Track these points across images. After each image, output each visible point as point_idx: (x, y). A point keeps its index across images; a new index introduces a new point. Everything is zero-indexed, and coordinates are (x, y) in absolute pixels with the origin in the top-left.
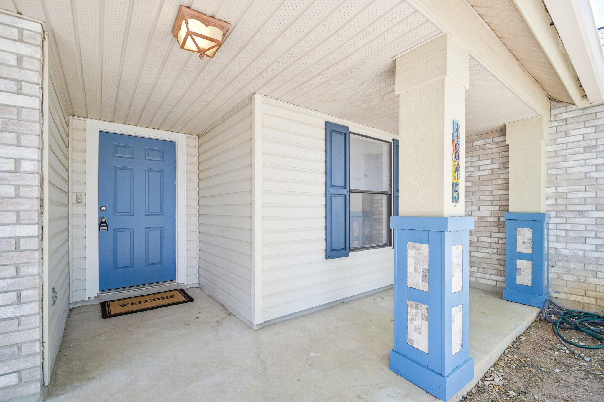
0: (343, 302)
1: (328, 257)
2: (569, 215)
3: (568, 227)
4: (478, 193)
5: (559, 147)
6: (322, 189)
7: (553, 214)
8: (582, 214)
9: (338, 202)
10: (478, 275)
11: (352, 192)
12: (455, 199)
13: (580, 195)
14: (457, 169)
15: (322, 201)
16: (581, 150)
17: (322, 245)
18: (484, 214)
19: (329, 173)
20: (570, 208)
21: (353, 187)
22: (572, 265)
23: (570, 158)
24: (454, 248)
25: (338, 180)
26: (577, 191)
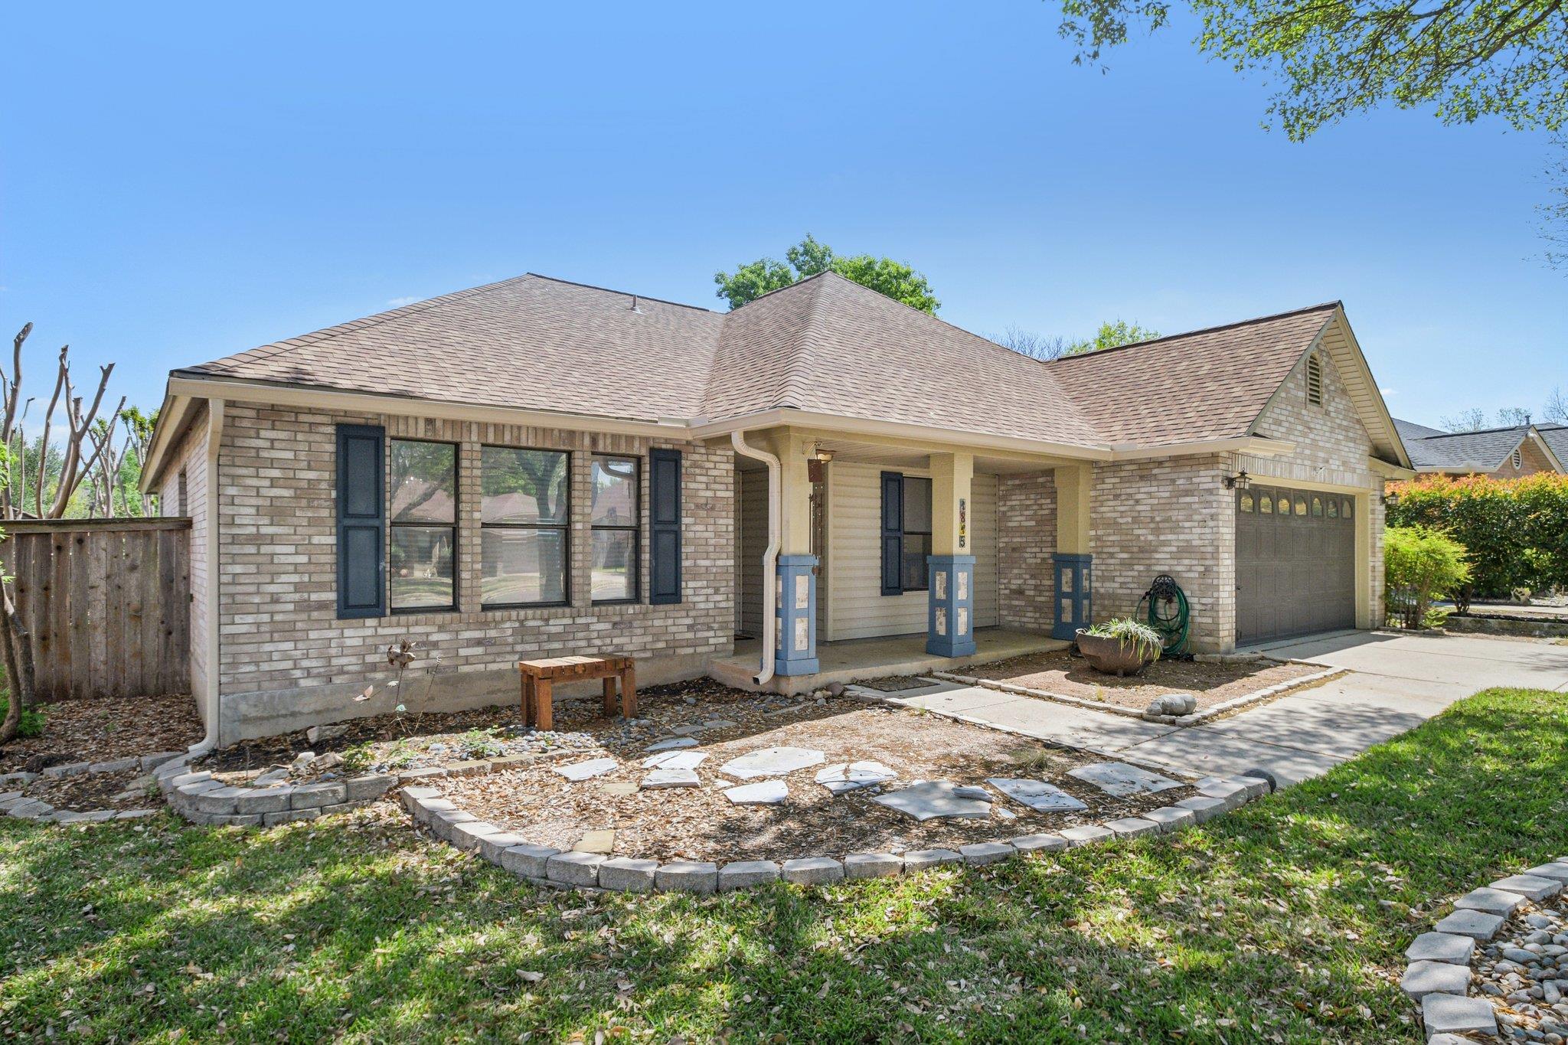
0: (896, 637)
1: (883, 594)
2: (1104, 556)
3: (1103, 568)
4: (1041, 534)
5: (1098, 493)
6: (878, 533)
7: (1094, 556)
8: (1112, 555)
9: (893, 543)
10: (1041, 621)
11: (905, 533)
12: (962, 546)
13: (1111, 538)
14: (963, 528)
15: (878, 543)
16: (1111, 497)
17: (878, 583)
18: (1046, 556)
19: (885, 518)
20: (1105, 550)
21: (906, 530)
22: (1106, 602)
23: (1105, 504)
24: (960, 574)
25: (893, 524)
26: (1109, 535)
